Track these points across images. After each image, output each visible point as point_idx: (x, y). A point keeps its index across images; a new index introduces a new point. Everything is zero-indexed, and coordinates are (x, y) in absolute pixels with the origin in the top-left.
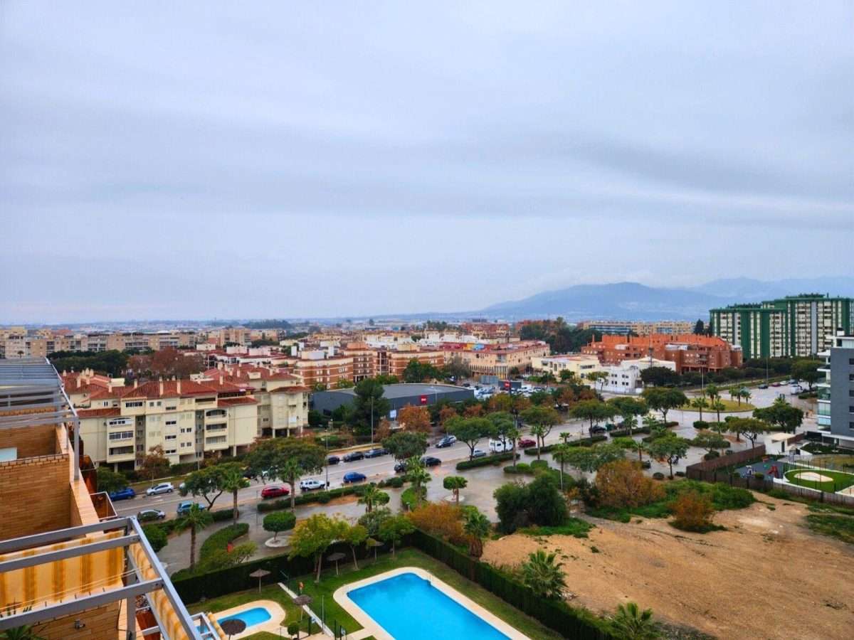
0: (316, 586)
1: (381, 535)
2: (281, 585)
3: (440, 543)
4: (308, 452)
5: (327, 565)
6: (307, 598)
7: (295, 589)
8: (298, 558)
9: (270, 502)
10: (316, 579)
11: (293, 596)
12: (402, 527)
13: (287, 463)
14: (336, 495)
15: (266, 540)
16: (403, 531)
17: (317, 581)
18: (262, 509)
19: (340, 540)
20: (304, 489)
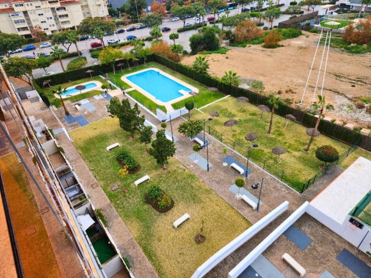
0: (114, 75)
1: (138, 56)
2: (100, 76)
3: (163, 58)
4: (105, 24)
5: (118, 69)
6: (109, 78)
8: (103, 65)
9: (95, 49)
10: (114, 73)
11: (104, 78)
12: (147, 52)
14: (123, 45)
15: (95, 62)
16: (147, 54)
17: (114, 74)
18: (91, 51)
19: (121, 59)
20: (109, 43)
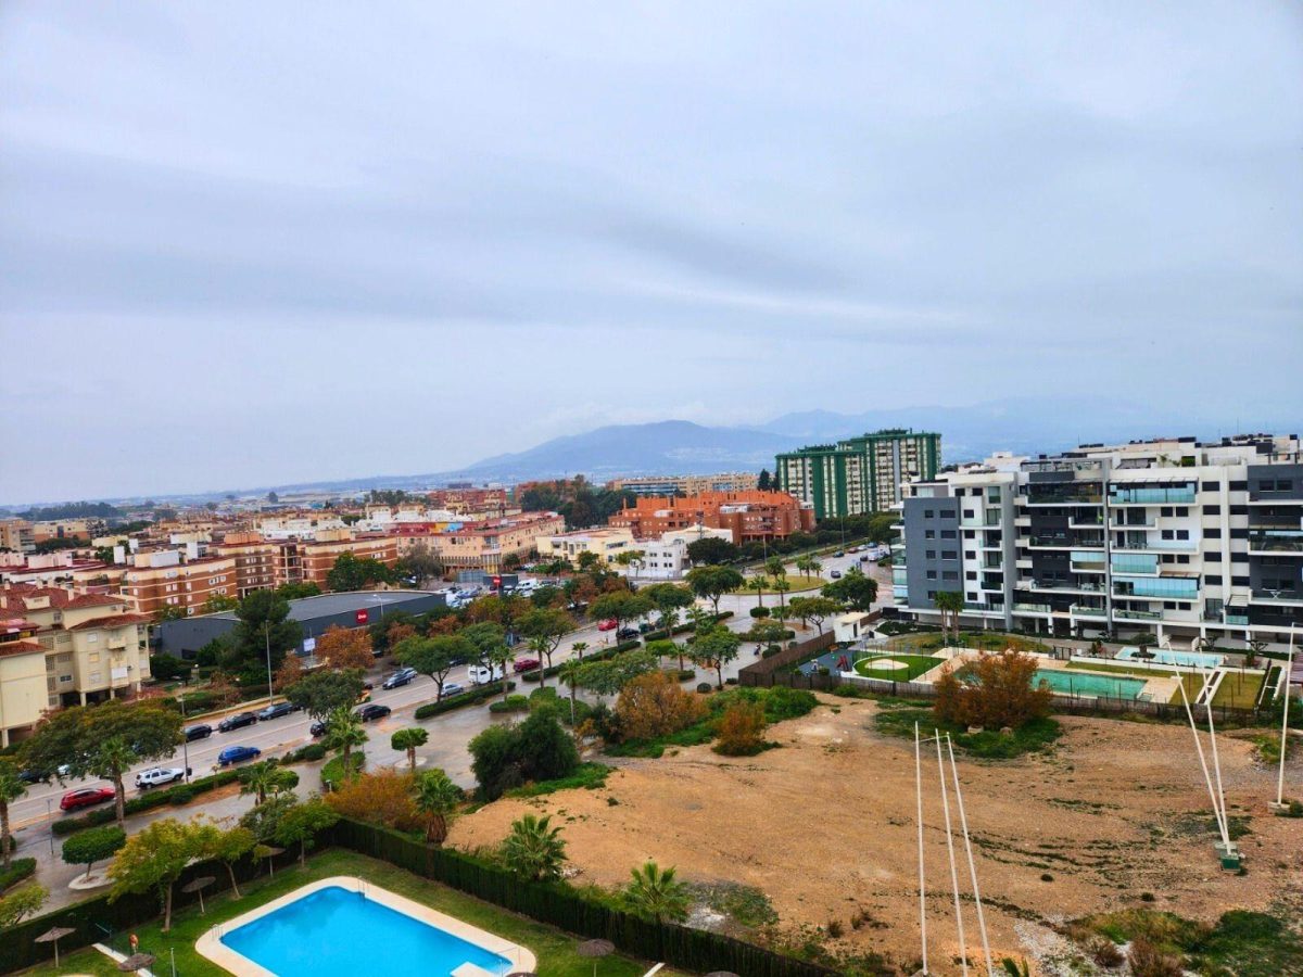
0: (165, 937)
1: (278, 837)
2: (99, 947)
3: (380, 832)
5: (184, 902)
6: (145, 958)
7: (124, 948)
8: (127, 898)
9: (78, 816)
10: (163, 926)
11: (120, 958)
12: (317, 818)
13: (104, 746)
14: (204, 788)
15: (70, 881)
16: (318, 824)
17: (166, 929)
18: (59, 830)
19: (206, 857)
20: (143, 786)
